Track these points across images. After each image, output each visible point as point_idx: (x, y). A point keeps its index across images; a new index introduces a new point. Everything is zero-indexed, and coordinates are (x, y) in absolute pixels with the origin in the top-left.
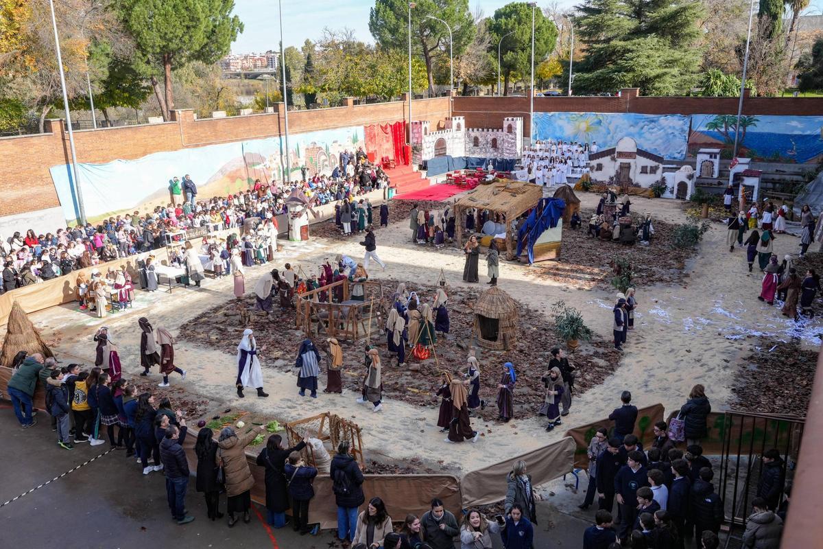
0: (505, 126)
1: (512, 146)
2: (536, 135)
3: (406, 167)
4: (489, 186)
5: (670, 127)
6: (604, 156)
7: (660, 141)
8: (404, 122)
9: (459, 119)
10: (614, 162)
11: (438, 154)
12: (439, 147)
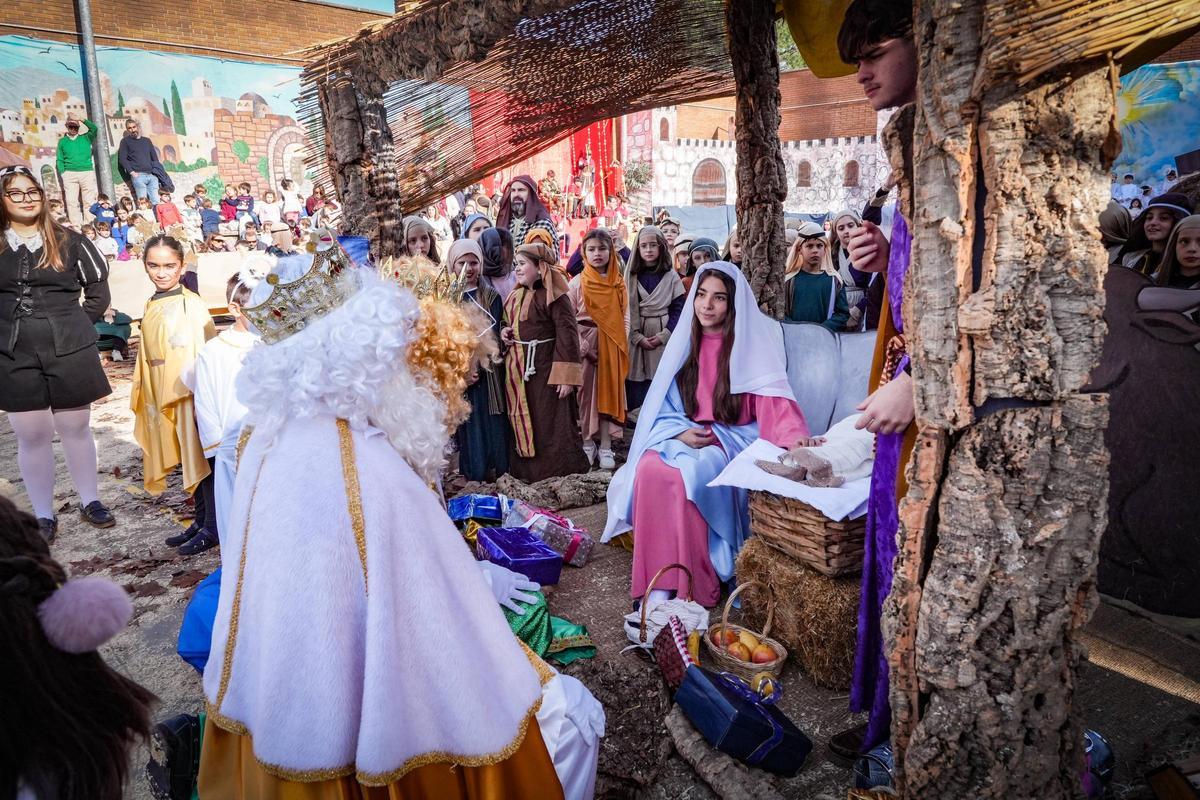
11: (701, 197)
12: (706, 181)
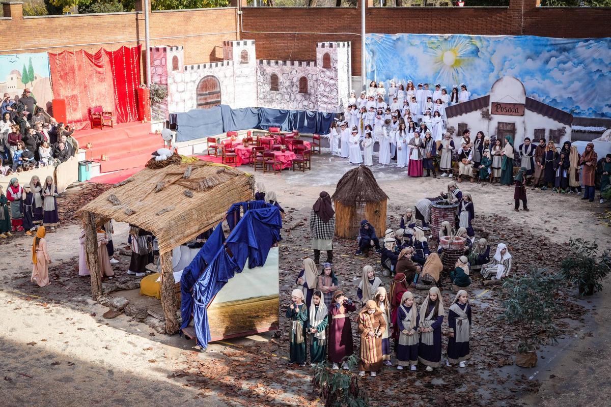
0: (320, 56)
1: (332, 90)
2: (373, 72)
3: (137, 125)
4: (158, 171)
5: (594, 60)
6: (471, 110)
7: (577, 85)
8: (139, 48)
9: (245, 44)
10: (486, 121)
11: (203, 102)
12: (206, 91)
